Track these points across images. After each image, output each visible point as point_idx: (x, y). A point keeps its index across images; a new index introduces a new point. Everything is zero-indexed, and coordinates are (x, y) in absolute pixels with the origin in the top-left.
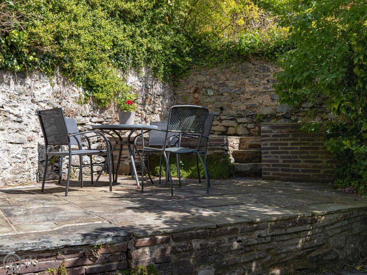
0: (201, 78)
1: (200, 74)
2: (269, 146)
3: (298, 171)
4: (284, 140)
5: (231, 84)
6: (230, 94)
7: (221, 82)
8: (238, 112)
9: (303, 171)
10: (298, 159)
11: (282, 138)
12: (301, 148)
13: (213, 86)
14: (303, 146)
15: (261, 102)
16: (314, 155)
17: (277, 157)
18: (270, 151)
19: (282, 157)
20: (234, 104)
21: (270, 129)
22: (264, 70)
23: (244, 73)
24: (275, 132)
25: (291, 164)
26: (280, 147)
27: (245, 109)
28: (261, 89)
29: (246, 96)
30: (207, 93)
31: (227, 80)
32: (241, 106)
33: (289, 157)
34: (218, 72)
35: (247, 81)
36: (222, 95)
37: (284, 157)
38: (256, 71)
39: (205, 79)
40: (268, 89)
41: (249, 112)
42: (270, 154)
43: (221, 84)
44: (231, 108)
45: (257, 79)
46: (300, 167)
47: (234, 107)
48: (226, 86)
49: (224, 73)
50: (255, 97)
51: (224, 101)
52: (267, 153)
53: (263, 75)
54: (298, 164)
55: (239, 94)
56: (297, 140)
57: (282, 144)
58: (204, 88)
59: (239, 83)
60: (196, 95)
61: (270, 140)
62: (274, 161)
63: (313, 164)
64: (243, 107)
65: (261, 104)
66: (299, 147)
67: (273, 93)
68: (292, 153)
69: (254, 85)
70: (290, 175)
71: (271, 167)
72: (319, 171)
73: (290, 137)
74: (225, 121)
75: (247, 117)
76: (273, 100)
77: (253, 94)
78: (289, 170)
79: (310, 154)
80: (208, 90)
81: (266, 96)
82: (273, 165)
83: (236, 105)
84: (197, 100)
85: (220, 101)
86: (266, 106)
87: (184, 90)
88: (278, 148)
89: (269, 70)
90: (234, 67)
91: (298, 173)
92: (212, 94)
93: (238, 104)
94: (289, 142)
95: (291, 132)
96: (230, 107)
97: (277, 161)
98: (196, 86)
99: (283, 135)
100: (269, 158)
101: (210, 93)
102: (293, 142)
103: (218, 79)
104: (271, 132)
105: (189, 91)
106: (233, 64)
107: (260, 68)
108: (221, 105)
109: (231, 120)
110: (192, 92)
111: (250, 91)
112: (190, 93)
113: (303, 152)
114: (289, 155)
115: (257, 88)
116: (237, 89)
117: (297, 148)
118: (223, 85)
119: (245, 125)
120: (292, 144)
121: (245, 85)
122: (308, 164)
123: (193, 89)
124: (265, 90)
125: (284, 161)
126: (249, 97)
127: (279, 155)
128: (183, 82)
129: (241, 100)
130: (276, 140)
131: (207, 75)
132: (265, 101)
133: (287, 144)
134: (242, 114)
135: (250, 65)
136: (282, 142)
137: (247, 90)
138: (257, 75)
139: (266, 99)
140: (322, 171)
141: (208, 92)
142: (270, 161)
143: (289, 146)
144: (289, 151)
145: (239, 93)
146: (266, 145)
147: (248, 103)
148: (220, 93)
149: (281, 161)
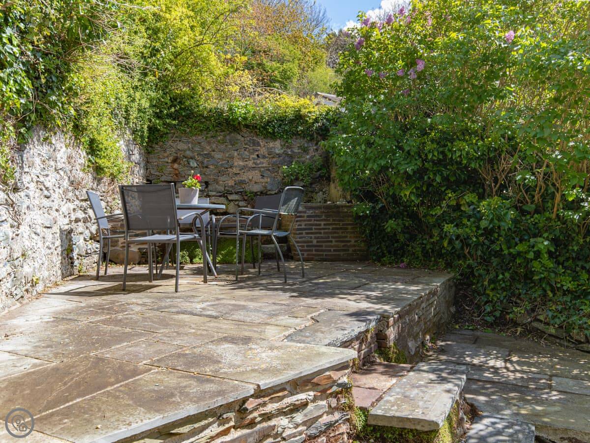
0: (181, 146)
1: (180, 141)
2: (303, 227)
3: (330, 251)
4: (317, 221)
5: (218, 156)
6: (216, 167)
7: (206, 152)
8: (226, 188)
9: (334, 250)
10: (330, 239)
11: (315, 219)
12: (333, 229)
13: (197, 157)
14: (334, 226)
15: (251, 178)
16: (344, 235)
17: (311, 238)
18: (304, 232)
19: (315, 238)
20: (222, 178)
21: (305, 210)
22: (254, 144)
23: (233, 145)
24: (310, 212)
25: (324, 244)
26: (313, 227)
27: (233, 184)
28: (250, 164)
29: (235, 170)
30: (189, 164)
31: (214, 151)
32: (230, 182)
33: (322, 238)
34: (202, 140)
35: (236, 154)
36: (207, 167)
37: (318, 238)
38: (246, 144)
39: (186, 147)
40: (258, 164)
41: (238, 189)
42: (304, 235)
43: (206, 154)
44: (217, 183)
45: (246, 152)
46: (332, 247)
47: (221, 182)
48: (213, 157)
49: (209, 143)
50: (244, 172)
51: (210, 175)
52: (302, 234)
53: (253, 149)
54: (330, 244)
55: (227, 168)
56: (329, 220)
57: (316, 225)
58: (186, 157)
59: (227, 155)
60: (176, 166)
61: (304, 221)
62: (308, 242)
63: (343, 244)
64: (231, 183)
65: (251, 180)
66: (331, 227)
67: (262, 169)
68: (325, 233)
69: (244, 159)
70: (323, 255)
71: (306, 248)
72: (348, 250)
73: (323, 217)
74: (213, 197)
75: (236, 193)
76: (263, 176)
77: (242, 169)
78: (322, 251)
79: (341, 234)
80: (191, 160)
81: (256, 171)
82: (307, 246)
83: (224, 180)
84: (177, 172)
85: (205, 174)
86: (256, 183)
87: (159, 158)
88: (311, 229)
89: (259, 145)
90: (221, 137)
91: (330, 253)
92: (196, 165)
93: (226, 179)
94: (322, 223)
95: (324, 212)
96: (216, 181)
97: (311, 242)
98: (175, 155)
99: (316, 216)
100: (303, 239)
101: (193, 164)
102: (325, 222)
103: (203, 149)
104: (305, 212)
105: (166, 160)
106: (221, 133)
107: (249, 141)
108: (206, 180)
109: (220, 196)
110: (169, 161)
111: (239, 165)
112: (167, 162)
113: (335, 233)
114: (322, 235)
115: (247, 163)
116: (224, 162)
117: (329, 229)
118: (208, 156)
119: (236, 203)
120: (325, 225)
121: (233, 158)
122: (339, 243)
123: (171, 158)
124: (254, 166)
125: (317, 242)
126: (238, 172)
127: (313, 236)
128: (159, 149)
129: (229, 174)
130: (310, 220)
131: (189, 143)
132: (255, 177)
133: (320, 225)
134: (230, 190)
135: (239, 137)
136: (316, 222)
137: (236, 164)
138: (247, 148)
139: (255, 175)
140: (351, 249)
141: (191, 163)
142: (305, 242)
143: (322, 227)
144: (322, 231)
145: (227, 166)
146: (301, 225)
147: (237, 178)
148: (205, 165)
149: (315, 242)
